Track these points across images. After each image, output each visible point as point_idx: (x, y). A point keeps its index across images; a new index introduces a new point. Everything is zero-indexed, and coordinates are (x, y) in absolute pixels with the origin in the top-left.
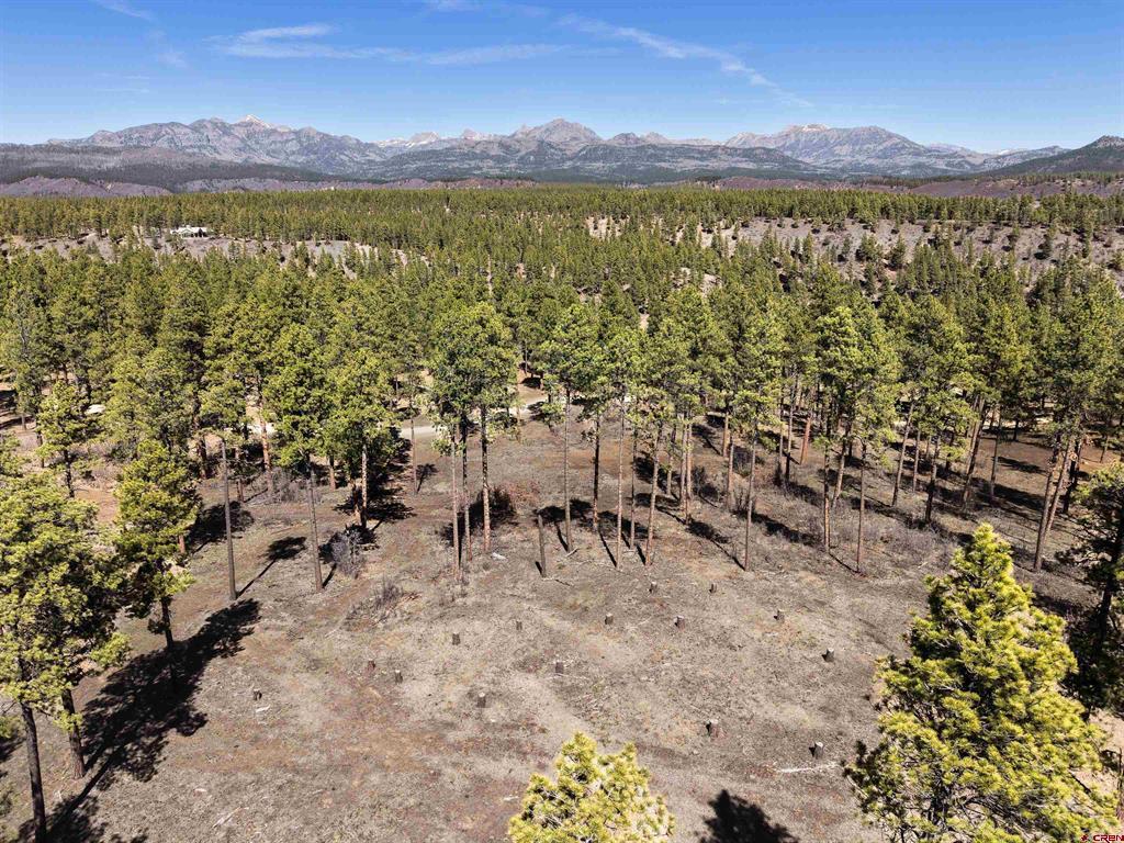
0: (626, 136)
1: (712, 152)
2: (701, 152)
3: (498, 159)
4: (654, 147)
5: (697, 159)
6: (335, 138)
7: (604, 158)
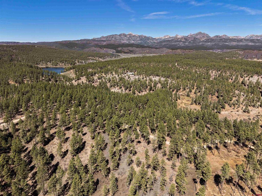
0: (217, 36)
1: (241, 40)
2: (238, 40)
3: (183, 42)
4: (224, 39)
5: (236, 42)
6: (147, 37)
7: (211, 42)
